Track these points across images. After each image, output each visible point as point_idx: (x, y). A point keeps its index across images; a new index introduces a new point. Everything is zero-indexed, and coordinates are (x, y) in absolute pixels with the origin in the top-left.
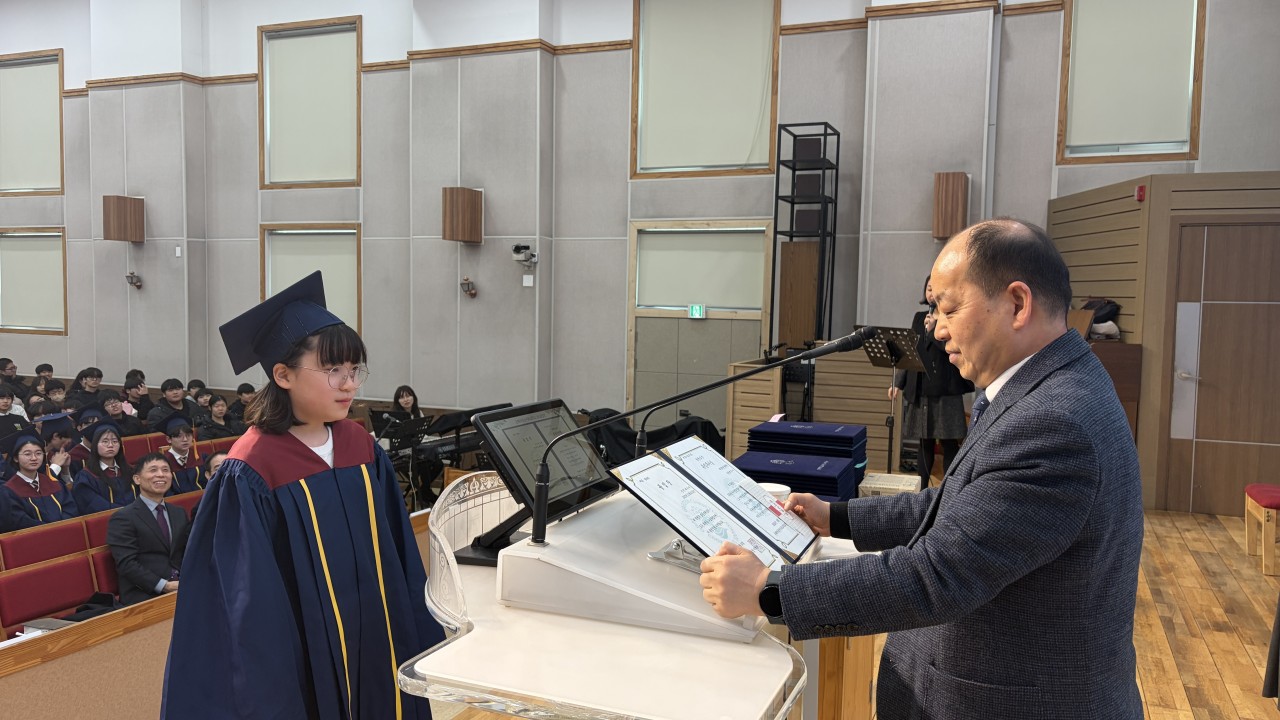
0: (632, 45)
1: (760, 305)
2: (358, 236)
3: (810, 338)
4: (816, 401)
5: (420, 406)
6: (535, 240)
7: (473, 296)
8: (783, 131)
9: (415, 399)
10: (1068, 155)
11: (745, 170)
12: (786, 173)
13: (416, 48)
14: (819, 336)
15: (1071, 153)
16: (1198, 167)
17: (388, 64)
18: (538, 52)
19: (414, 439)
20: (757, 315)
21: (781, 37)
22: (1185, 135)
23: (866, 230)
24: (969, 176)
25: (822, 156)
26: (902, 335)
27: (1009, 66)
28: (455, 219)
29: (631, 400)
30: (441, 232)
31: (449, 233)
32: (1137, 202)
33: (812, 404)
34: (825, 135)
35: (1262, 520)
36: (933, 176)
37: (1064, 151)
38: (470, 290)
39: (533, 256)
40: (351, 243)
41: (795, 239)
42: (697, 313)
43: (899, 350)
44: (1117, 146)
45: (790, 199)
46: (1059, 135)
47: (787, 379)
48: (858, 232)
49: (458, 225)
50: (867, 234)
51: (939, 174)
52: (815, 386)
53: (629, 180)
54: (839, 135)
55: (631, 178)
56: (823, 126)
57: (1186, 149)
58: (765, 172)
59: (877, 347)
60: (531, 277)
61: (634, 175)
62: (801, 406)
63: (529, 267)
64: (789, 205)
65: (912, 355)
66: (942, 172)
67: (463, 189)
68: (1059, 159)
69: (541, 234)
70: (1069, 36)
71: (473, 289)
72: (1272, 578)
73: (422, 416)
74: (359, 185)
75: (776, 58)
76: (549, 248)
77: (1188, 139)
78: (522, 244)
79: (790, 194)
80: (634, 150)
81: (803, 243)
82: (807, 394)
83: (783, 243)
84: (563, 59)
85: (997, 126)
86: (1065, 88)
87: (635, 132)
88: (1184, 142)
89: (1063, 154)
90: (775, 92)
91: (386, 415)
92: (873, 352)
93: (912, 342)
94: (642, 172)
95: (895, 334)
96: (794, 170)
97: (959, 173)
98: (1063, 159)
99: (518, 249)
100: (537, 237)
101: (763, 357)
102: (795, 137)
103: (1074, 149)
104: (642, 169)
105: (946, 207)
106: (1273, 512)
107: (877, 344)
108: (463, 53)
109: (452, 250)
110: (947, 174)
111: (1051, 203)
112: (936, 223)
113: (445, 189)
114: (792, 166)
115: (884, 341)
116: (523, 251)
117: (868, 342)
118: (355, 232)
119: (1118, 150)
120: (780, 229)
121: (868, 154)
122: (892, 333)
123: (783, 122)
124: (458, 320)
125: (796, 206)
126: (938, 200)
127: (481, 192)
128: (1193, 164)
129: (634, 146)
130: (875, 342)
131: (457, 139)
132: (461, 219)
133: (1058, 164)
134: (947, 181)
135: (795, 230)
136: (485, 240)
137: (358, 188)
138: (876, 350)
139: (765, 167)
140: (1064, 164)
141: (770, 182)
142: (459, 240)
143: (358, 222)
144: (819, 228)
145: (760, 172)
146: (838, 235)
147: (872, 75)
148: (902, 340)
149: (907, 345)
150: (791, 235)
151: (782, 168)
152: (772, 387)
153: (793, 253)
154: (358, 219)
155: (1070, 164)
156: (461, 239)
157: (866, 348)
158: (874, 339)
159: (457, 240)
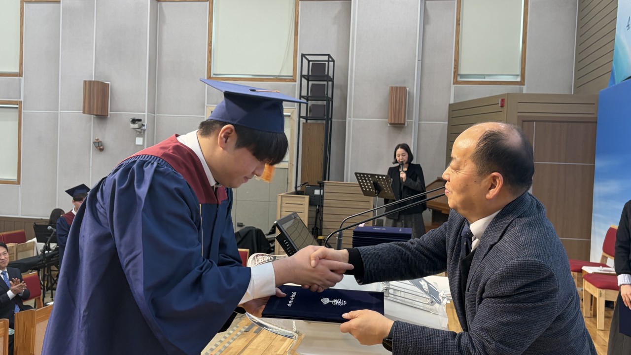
2: (20, 109)
3: (321, 180)
4: (324, 216)
6: (144, 115)
7: (102, 150)
8: (304, 59)
10: (459, 79)
11: (278, 79)
12: (305, 81)
14: (325, 180)
15: (461, 78)
16: (525, 90)
20: (285, 165)
21: (300, 2)
22: (519, 72)
23: (350, 117)
24: (408, 89)
25: (326, 74)
26: (382, 178)
27: (427, 27)
28: (92, 101)
30: (82, 108)
31: (88, 109)
32: (500, 108)
33: (322, 218)
34: (328, 61)
36: (388, 89)
37: (457, 77)
38: (100, 147)
39: (143, 125)
40: (15, 114)
41: (309, 121)
43: (380, 187)
44: (484, 76)
45: (306, 98)
46: (455, 68)
47: (311, 204)
48: (346, 119)
49: (93, 105)
50: (350, 120)
51: (392, 87)
52: (324, 208)
54: (333, 61)
56: (327, 57)
57: (519, 79)
58: (291, 80)
59: (367, 185)
60: (141, 139)
62: (314, 220)
63: (140, 132)
64: (305, 101)
65: (387, 189)
66: (393, 86)
67: (98, 82)
68: (455, 80)
69: (148, 112)
70: (460, 14)
71: (101, 146)
74: (20, 75)
75: (297, 14)
76: (153, 120)
77: (520, 73)
78: (137, 118)
79: (306, 94)
80: (209, 63)
81: (313, 123)
82: (318, 213)
83: (303, 123)
84: (164, 4)
85: (422, 61)
86: (457, 43)
87: (210, 52)
88: (518, 75)
89: (457, 79)
90: (296, 34)
91: (50, 228)
92: (365, 187)
93: (388, 183)
94: (214, 76)
95: (378, 178)
96: (308, 81)
97: (403, 87)
98: (457, 81)
99: (134, 121)
100: (146, 114)
101: (293, 190)
102: (309, 61)
103: (462, 76)
105: (396, 107)
107: (367, 183)
109: (88, 121)
110: (397, 88)
111: (450, 105)
112: (390, 116)
113: (85, 82)
114: (308, 78)
115: (372, 182)
116: (137, 122)
117: (362, 182)
118: (17, 106)
119: (485, 78)
120: (301, 115)
121: (352, 74)
122: (376, 177)
123: (304, 53)
124: (91, 166)
125: (309, 102)
126: (391, 102)
127: (109, 84)
128: (523, 88)
129: (210, 60)
130: (366, 182)
131: (93, 50)
132: (95, 101)
133: (454, 84)
134: (396, 91)
135: (308, 116)
136: (110, 114)
137: (20, 78)
138: (367, 187)
139: (292, 78)
140: (457, 84)
141: (294, 87)
142: (93, 115)
143: (20, 100)
144: (325, 115)
145: (287, 80)
146: (333, 120)
147: (354, 28)
148: (382, 181)
149: (385, 184)
150: (306, 118)
151: (303, 79)
152: (304, 208)
153: (309, 129)
154: (20, 98)
155: (460, 84)
156: (95, 113)
157: (361, 186)
158: (366, 180)
159: (92, 114)
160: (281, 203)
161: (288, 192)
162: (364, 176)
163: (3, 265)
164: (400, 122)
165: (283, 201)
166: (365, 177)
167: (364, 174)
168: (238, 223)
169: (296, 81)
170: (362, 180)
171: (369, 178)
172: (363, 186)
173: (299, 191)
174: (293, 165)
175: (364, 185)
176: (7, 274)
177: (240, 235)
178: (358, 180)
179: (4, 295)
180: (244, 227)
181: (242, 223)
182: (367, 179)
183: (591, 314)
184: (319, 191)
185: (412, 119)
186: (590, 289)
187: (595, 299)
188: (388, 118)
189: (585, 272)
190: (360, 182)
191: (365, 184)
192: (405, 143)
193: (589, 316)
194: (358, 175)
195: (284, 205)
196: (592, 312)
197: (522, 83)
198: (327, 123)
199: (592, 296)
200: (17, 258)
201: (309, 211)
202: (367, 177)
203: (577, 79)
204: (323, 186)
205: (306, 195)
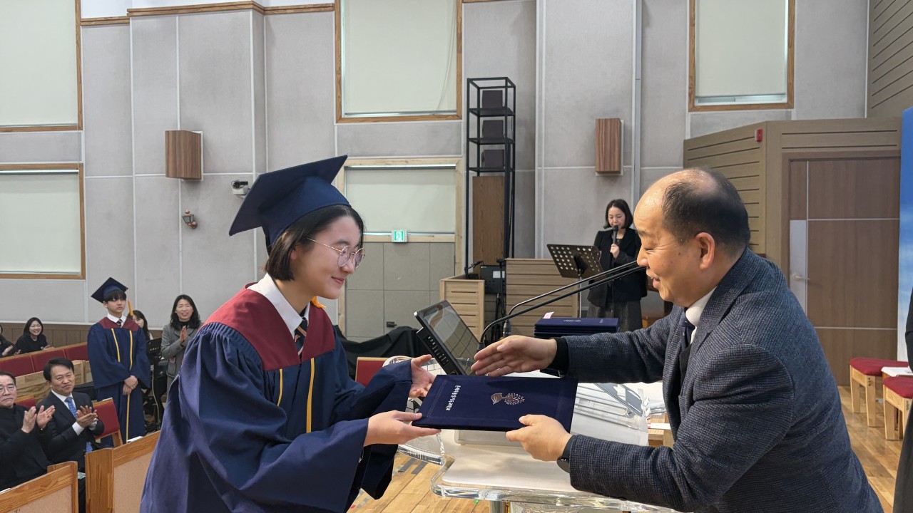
0: (334, 8)
1: (453, 229)
2: (80, 176)
3: (501, 257)
5: (149, 329)
6: (251, 176)
7: (194, 227)
8: (471, 85)
9: (145, 322)
10: (697, 104)
11: (436, 115)
12: (473, 118)
13: (134, 7)
14: (507, 256)
15: (699, 102)
16: (795, 115)
17: (106, 19)
18: (251, 12)
19: (156, 357)
20: (451, 238)
21: (463, 5)
22: (784, 89)
23: (540, 166)
24: (622, 121)
25: (504, 105)
26: (587, 251)
27: (648, 31)
28: (178, 159)
29: (343, 316)
30: (164, 169)
31: (173, 171)
32: (757, 142)
33: (505, 312)
34: (506, 87)
35: (865, 384)
36: (595, 121)
37: (694, 100)
38: (191, 222)
40: (74, 181)
41: (481, 174)
42: (400, 239)
43: (584, 263)
44: (734, 97)
45: (476, 141)
46: (690, 88)
47: (488, 291)
48: (534, 168)
49: (180, 165)
50: (541, 169)
51: (599, 120)
52: (507, 296)
53: (335, 124)
54: (514, 87)
55: (337, 122)
56: (504, 81)
57: (785, 100)
58: (454, 117)
59: (566, 262)
61: (340, 119)
62: (494, 314)
64: (476, 146)
65: (594, 267)
66: (601, 118)
67: (185, 132)
68: (691, 106)
69: (256, 171)
70: (694, 10)
71: (194, 221)
72: (875, 429)
73: (151, 338)
74: (80, 128)
75: (459, 22)
77: (786, 92)
78: (241, 180)
79: (476, 136)
80: (339, 98)
81: (487, 177)
82: (499, 304)
83: (474, 177)
84: (271, 18)
85: (642, 79)
86: (693, 51)
87: (339, 82)
88: (783, 94)
89: (694, 103)
90: (459, 51)
92: (563, 265)
94: (346, 116)
95: (581, 250)
96: (479, 116)
97: (615, 119)
98: (694, 106)
99: (237, 185)
100: (253, 174)
101: (463, 273)
102: (479, 89)
103: (702, 99)
104: (346, 114)
105: (605, 148)
106: (873, 378)
107: (566, 259)
108: (180, 11)
109: (174, 187)
110: (606, 120)
111: (686, 142)
112: (597, 161)
113: (167, 133)
114: (478, 113)
115: (572, 257)
116: (241, 186)
117: (559, 257)
118: (78, 171)
119: (735, 100)
120: (470, 166)
121: (540, 103)
122: (579, 249)
123: (470, 78)
124: (180, 249)
125: (481, 146)
126: (599, 141)
127: (200, 134)
128: (791, 112)
129: (339, 94)
130: (564, 257)
131: (176, 87)
132: (183, 158)
133: (689, 111)
134: (606, 126)
135: (481, 166)
136: (204, 176)
137: (80, 131)
138: (565, 264)
139: (455, 114)
140: (694, 111)
141: (459, 126)
142: (181, 178)
143: (81, 162)
144: (504, 165)
145: (449, 117)
146: (516, 171)
147: (541, 38)
148: (586, 255)
149: (590, 259)
150: (478, 170)
151: (471, 114)
152: (478, 298)
153: (482, 185)
154: (80, 160)
155: (698, 110)
156: (183, 176)
157: (557, 263)
158: (564, 255)
159: (178, 178)
160: (445, 291)
161: (456, 276)
162: (560, 250)
163: (67, 391)
164: (612, 170)
165: (448, 289)
166: (562, 251)
167: (560, 246)
168: (387, 323)
169: (461, 119)
170: (558, 255)
171: (567, 251)
172: (560, 264)
173: (471, 274)
174: (461, 237)
175: (561, 261)
176: (73, 401)
177: (390, 339)
178: (553, 255)
179: (70, 429)
180: (395, 328)
181: (393, 323)
182: (565, 253)
183: (896, 435)
184: (499, 272)
185: (630, 164)
186: (892, 399)
187: (901, 412)
188: (594, 165)
189: (886, 374)
190: (555, 259)
191: (563, 260)
192: (622, 198)
193: (894, 438)
194: (552, 248)
195: (449, 294)
196: (898, 433)
197: (789, 105)
198: (508, 176)
199: (898, 409)
200: (85, 380)
201: (485, 302)
202: (566, 250)
203: (872, 94)
204: (505, 266)
205: (481, 279)
